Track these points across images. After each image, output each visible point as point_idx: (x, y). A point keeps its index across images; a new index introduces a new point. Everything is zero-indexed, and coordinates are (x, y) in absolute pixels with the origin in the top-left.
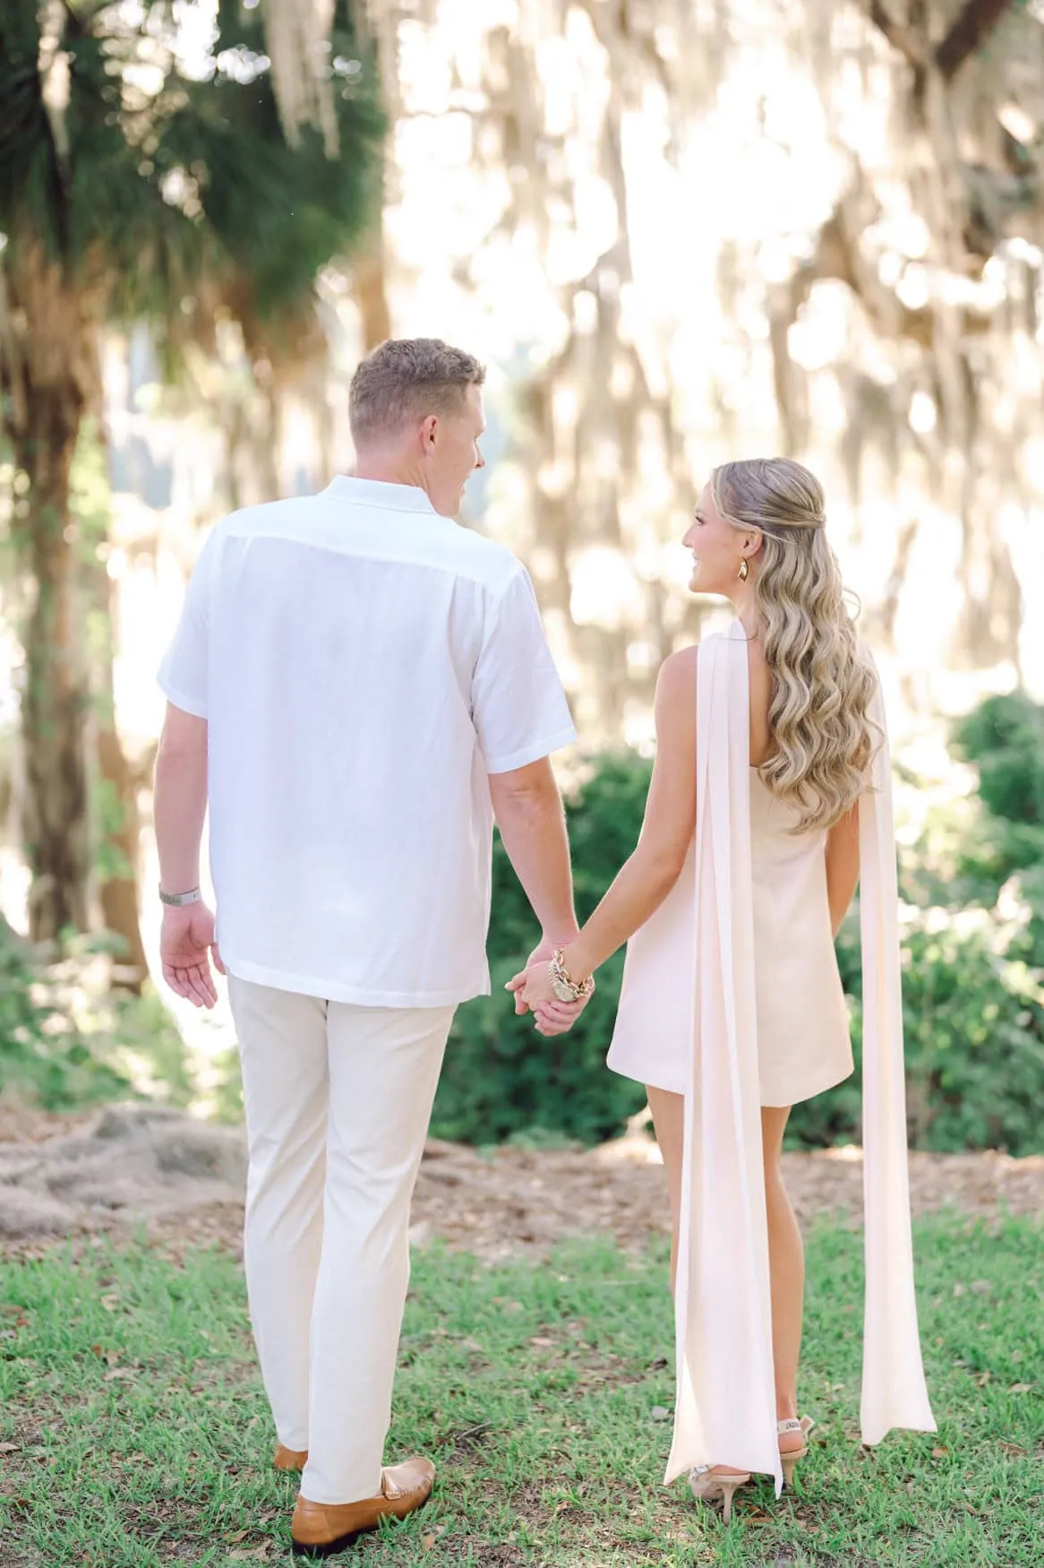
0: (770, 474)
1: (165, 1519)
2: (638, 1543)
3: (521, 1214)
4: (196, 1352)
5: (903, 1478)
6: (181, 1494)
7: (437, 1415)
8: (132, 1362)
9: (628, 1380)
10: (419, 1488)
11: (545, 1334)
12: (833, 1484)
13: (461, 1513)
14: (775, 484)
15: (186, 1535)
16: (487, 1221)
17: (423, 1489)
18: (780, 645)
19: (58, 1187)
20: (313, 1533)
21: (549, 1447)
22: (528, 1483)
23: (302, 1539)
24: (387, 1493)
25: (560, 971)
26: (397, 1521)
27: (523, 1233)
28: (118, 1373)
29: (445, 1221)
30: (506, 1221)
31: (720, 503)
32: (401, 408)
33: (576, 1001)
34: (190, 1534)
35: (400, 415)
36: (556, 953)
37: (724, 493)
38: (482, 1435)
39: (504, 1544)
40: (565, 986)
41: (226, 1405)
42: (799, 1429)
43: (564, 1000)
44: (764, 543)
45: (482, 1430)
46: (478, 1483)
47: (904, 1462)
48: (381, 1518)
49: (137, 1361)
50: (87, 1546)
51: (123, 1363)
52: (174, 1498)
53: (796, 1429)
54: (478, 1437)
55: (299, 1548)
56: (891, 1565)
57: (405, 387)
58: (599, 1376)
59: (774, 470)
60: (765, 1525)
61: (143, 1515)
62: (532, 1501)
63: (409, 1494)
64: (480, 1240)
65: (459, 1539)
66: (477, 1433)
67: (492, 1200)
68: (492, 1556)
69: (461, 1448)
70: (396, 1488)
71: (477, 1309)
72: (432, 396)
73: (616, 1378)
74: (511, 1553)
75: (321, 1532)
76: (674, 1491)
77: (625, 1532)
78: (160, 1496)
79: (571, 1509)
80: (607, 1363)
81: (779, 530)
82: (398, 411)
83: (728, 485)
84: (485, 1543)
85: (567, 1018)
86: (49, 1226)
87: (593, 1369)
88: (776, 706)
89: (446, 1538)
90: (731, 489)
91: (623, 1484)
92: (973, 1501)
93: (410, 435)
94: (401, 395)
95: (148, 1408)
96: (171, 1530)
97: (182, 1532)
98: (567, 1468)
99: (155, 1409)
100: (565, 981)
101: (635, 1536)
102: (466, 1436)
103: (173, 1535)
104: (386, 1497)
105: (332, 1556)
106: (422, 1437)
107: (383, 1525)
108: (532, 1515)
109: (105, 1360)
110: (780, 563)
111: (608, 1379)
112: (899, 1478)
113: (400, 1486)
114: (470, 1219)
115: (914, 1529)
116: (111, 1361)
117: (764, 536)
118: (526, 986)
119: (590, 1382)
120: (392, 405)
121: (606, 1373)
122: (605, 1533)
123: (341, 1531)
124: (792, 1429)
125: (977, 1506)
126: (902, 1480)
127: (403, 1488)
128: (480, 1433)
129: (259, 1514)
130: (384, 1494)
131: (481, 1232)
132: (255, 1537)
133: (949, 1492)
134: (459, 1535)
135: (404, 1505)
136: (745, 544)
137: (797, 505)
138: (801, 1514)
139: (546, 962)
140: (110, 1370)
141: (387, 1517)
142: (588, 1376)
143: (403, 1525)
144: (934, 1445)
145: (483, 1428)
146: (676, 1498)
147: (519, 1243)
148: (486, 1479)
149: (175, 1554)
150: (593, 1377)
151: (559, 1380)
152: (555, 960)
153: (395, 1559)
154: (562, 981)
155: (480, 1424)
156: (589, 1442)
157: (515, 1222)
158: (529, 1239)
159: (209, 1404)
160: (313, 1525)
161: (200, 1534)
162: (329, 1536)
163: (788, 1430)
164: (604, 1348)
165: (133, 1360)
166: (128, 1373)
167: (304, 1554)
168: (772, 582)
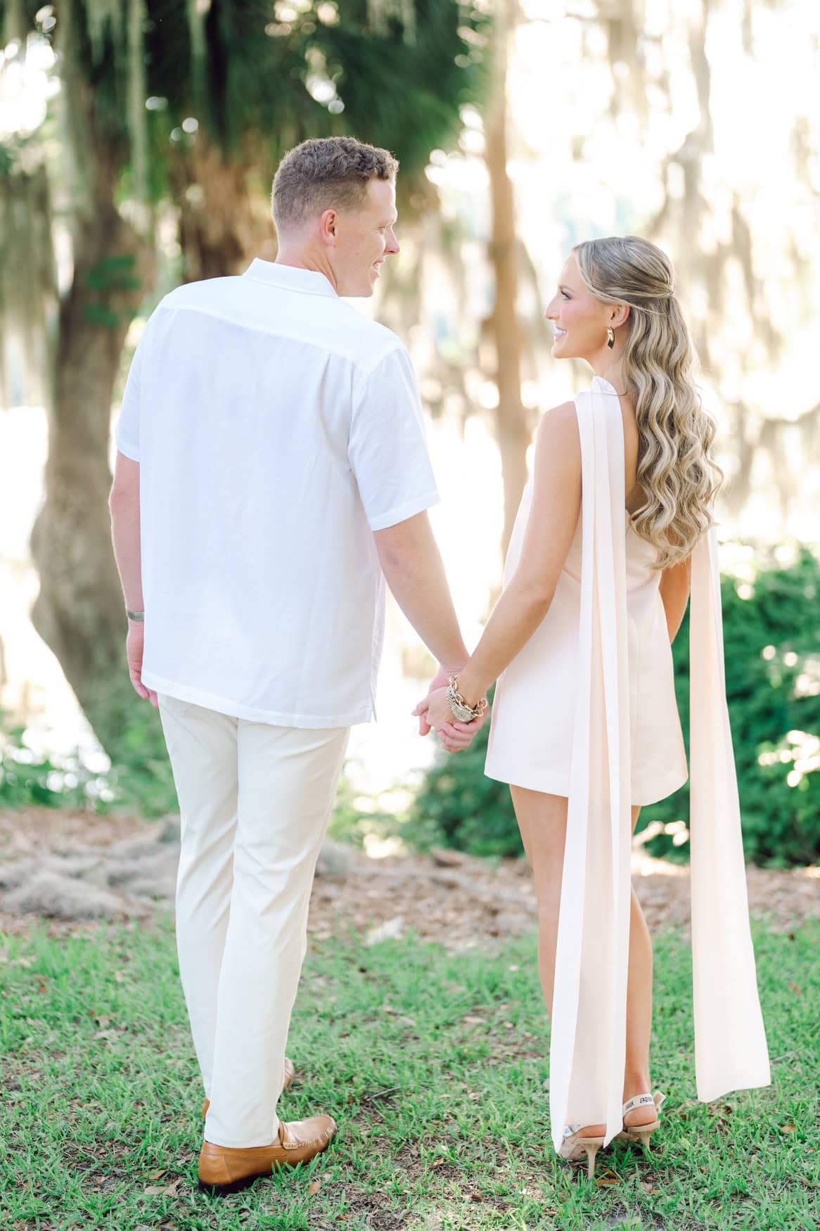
0: (631, 252)
1: (101, 1157)
2: (495, 1197)
3: (495, 913)
4: (173, 1018)
5: (750, 1149)
6: (118, 1137)
7: (355, 1079)
8: (120, 1025)
9: (535, 1055)
10: (317, 1141)
11: (476, 1013)
12: (682, 1153)
13: (350, 1164)
14: (638, 261)
15: (114, 1172)
16: (465, 918)
17: (321, 1141)
18: (651, 408)
19: (115, 882)
20: (214, 1174)
21: (442, 1110)
22: (416, 1140)
23: (206, 1179)
24: (284, 1144)
25: (455, 696)
26: (290, 1167)
27: (492, 929)
28: (105, 1034)
29: (431, 918)
30: (480, 919)
31: (589, 279)
32: (303, 203)
33: (472, 721)
34: (118, 1171)
35: (302, 210)
36: (450, 680)
37: (591, 271)
38: (390, 1098)
39: (379, 1192)
40: (461, 708)
41: (180, 1063)
42: (652, 1103)
43: (463, 720)
44: (631, 315)
45: (391, 1094)
46: (373, 1139)
47: (754, 1136)
48: (275, 1163)
49: (124, 1025)
50: (28, 1177)
51: (113, 1025)
52: (113, 1140)
53: (649, 1103)
54: (386, 1099)
55: (203, 1187)
56: (717, 1228)
57: (306, 185)
58: (510, 1051)
59: (634, 248)
60: (611, 1186)
61: (81, 1152)
62: (416, 1156)
63: (306, 1146)
64: (454, 934)
65: (341, 1186)
66: (386, 1096)
67: (473, 901)
68: (365, 1202)
69: (369, 1108)
70: (294, 1140)
71: (423, 991)
72: (329, 192)
73: (524, 1054)
74: (383, 1200)
75: (221, 1173)
76: (541, 1153)
77: (485, 1187)
78: (100, 1137)
79: (447, 1165)
80: (521, 1040)
81: (643, 302)
82: (301, 206)
83: (593, 264)
84: (363, 1190)
85: (467, 736)
86: (96, 912)
87: (506, 1045)
88: (646, 461)
89: (331, 1184)
90: (597, 268)
91: (499, 1146)
92: (808, 1174)
93: (312, 227)
94: (303, 192)
95: (115, 1064)
96: (103, 1167)
97: (111, 1168)
98: (454, 1129)
99: (121, 1064)
100: (460, 704)
101: (493, 1191)
102: (376, 1098)
103: (104, 1171)
104: (284, 1148)
105: (230, 1195)
106: (337, 1097)
107: (277, 1171)
108: (412, 1168)
109: (97, 1022)
110: (647, 332)
111: (518, 1053)
112: (746, 1150)
113: (299, 1138)
114: (451, 916)
115: (746, 1196)
116: (102, 1024)
117: (631, 308)
118: (429, 711)
119: (500, 1056)
120: (296, 200)
121: (515, 1049)
122: (471, 1187)
123: (238, 1174)
124: (645, 1103)
125: (810, 1179)
126: (748, 1151)
127: (301, 1140)
128: (390, 1096)
129: (178, 1157)
130: (282, 1144)
131: (457, 927)
132: (170, 1176)
133: (785, 1165)
134: (342, 1183)
135: (300, 1155)
136: (612, 315)
137: (658, 280)
138: (650, 1178)
139: (444, 688)
140: (101, 1031)
141: (282, 1165)
142: (499, 1050)
143: (296, 1171)
144: (787, 1122)
145: (393, 1091)
146: (540, 1159)
147: (487, 938)
148: (381, 1135)
149: (102, 1188)
150: (503, 1052)
151: (471, 1053)
152: (451, 686)
153: (282, 1200)
154: (458, 704)
155: (391, 1088)
156: (480, 1107)
157: (488, 919)
158: (495, 934)
159: (169, 1062)
160: (215, 1167)
161: (126, 1171)
162: (228, 1178)
163: (642, 1104)
164: (521, 1027)
165: (120, 1023)
166: (111, 1034)
167: (205, 1192)
168: (641, 349)
